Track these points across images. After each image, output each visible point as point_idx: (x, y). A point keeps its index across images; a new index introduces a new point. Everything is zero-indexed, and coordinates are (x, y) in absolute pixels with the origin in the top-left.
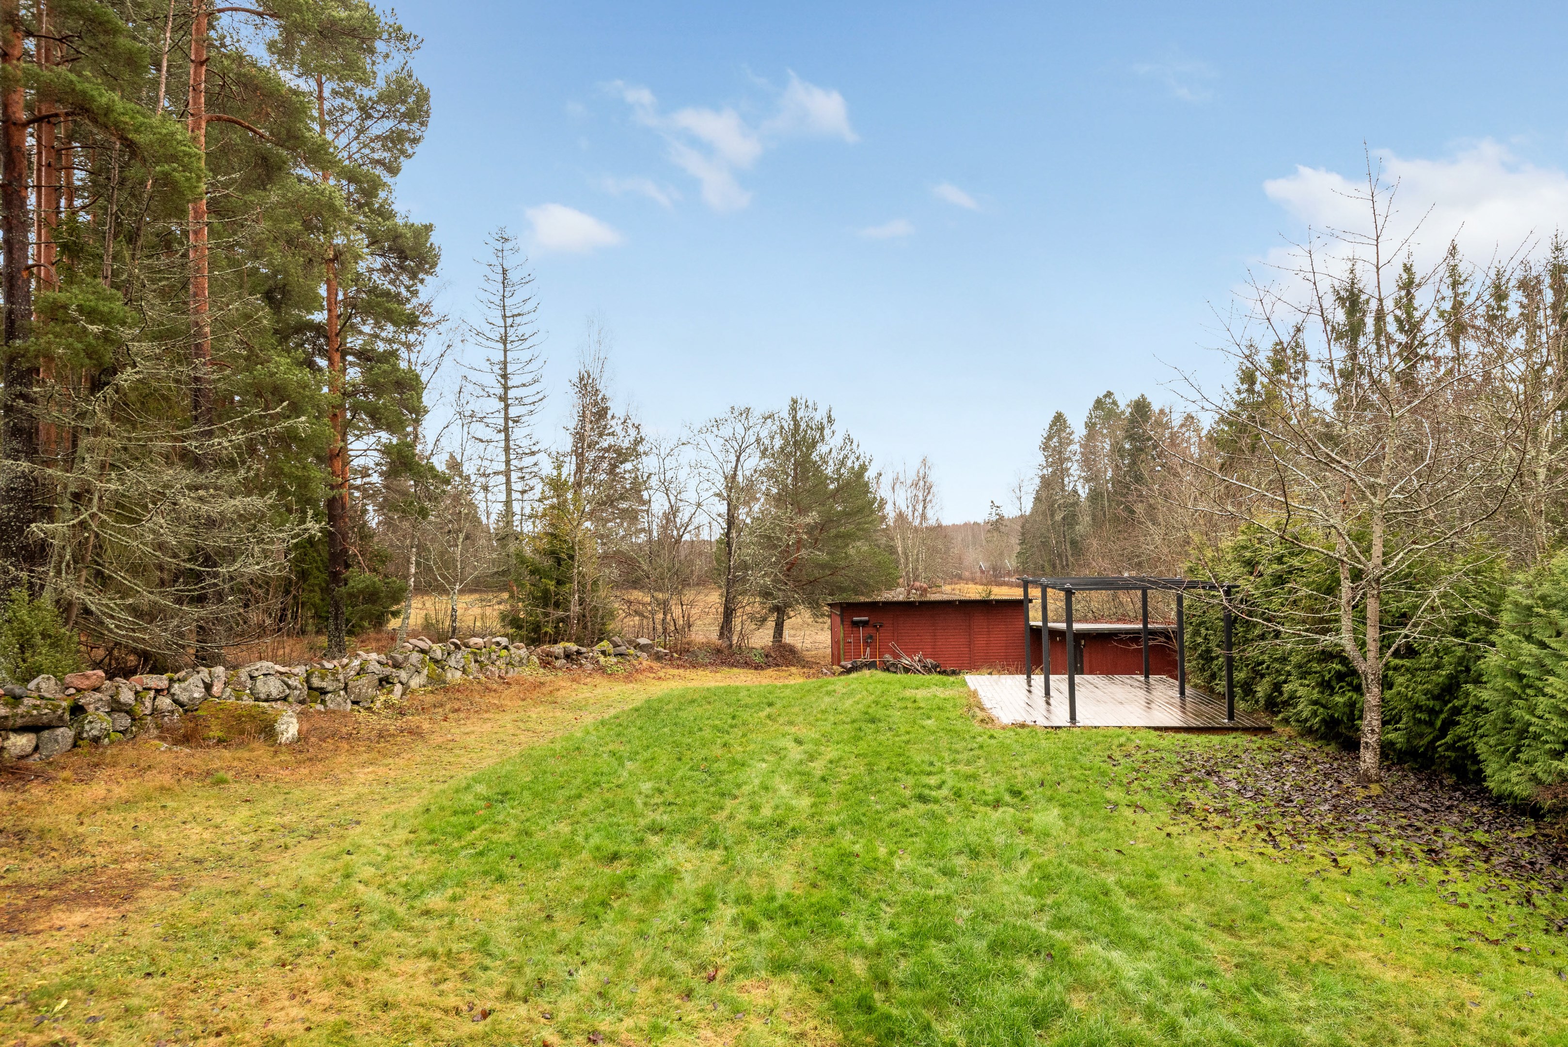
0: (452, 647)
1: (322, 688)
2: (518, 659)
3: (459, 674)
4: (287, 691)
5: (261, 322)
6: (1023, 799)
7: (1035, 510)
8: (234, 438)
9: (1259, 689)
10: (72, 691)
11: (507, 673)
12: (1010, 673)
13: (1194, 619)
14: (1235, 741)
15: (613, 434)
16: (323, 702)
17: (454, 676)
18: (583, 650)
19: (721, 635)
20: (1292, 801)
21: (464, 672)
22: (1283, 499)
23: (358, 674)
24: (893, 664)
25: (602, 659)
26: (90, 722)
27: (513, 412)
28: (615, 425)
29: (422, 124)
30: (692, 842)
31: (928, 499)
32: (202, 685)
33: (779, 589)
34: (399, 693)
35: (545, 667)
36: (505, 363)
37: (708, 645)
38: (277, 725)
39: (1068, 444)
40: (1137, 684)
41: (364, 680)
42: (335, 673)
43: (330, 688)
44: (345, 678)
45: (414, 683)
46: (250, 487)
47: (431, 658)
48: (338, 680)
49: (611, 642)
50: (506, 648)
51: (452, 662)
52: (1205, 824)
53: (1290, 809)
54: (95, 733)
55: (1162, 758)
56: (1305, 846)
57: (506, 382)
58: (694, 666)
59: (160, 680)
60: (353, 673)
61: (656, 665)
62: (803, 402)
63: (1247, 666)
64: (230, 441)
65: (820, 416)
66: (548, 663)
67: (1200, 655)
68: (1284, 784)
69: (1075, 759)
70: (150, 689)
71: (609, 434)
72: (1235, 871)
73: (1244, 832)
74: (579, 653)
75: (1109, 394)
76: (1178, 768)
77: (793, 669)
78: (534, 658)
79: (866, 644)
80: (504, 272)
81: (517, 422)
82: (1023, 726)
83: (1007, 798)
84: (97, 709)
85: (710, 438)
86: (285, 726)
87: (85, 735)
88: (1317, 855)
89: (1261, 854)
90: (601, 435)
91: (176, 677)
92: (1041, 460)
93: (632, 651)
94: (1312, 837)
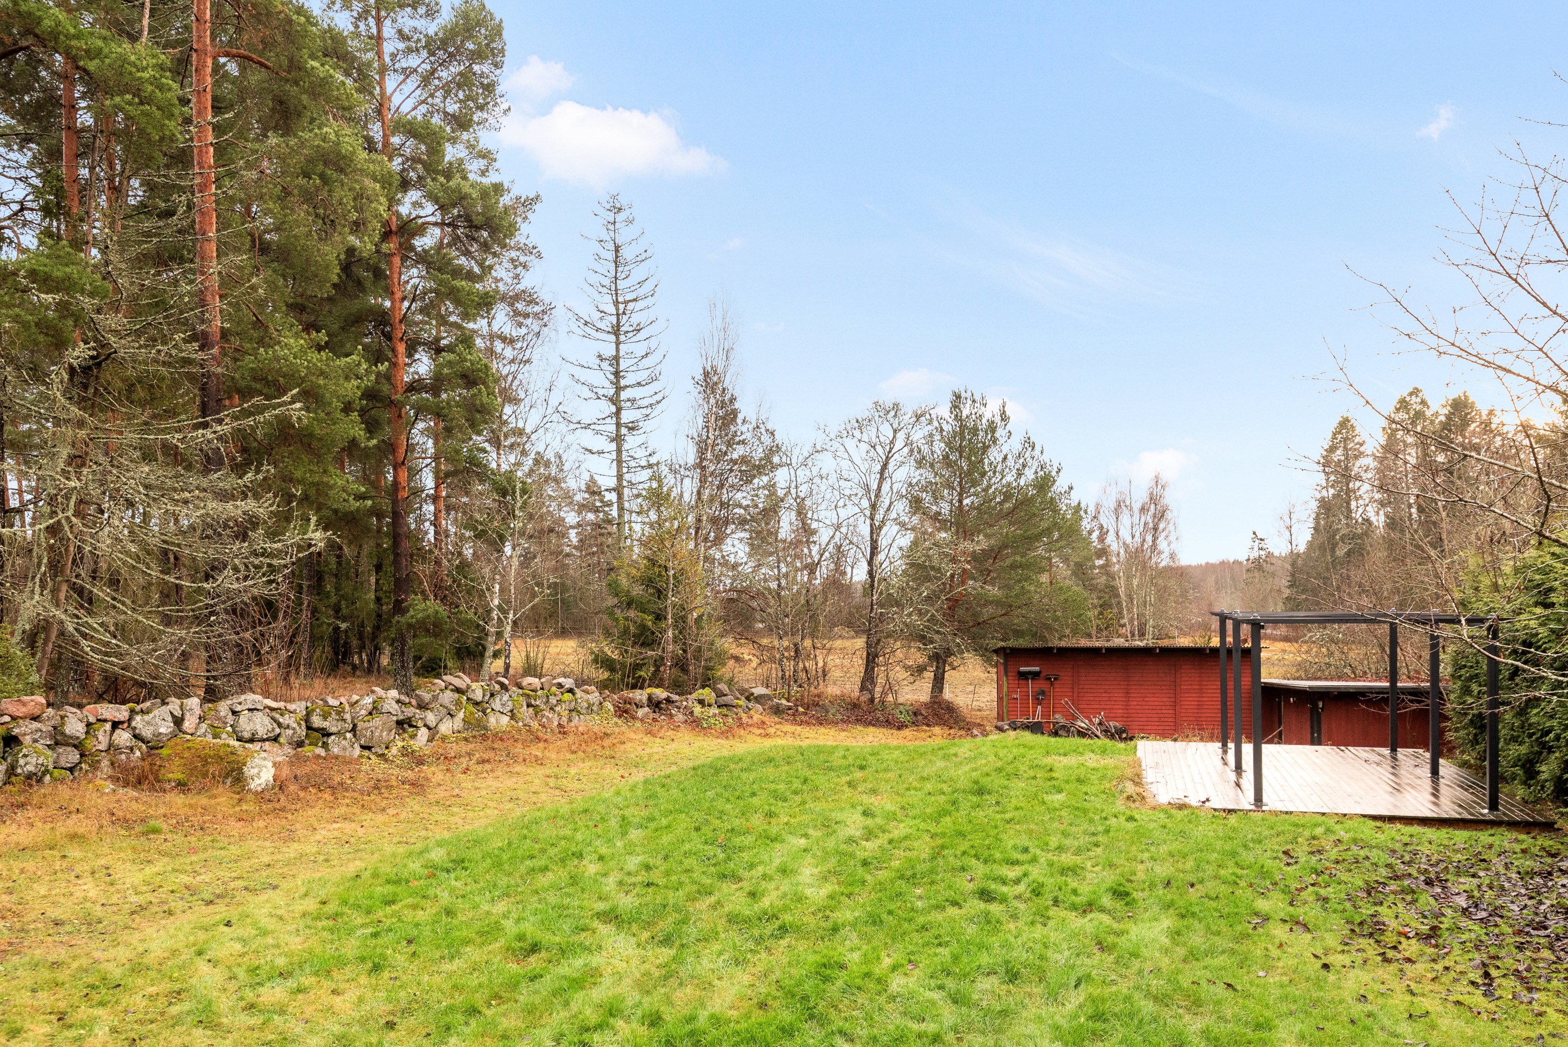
0: (497, 687)
1: (324, 729)
2: (585, 705)
3: (505, 720)
4: (278, 731)
5: (256, 291)
6: (1127, 904)
7: (1310, 545)
8: (219, 428)
9: (1543, 768)
10: (7, 719)
11: (570, 720)
12: (1202, 740)
13: (1463, 672)
14: (1491, 840)
15: (743, 442)
16: (325, 745)
17: (499, 722)
18: (675, 697)
19: (863, 688)
20: (1546, 928)
21: (513, 717)
22: (1536, 476)
23: (370, 714)
24: (1063, 727)
25: (697, 709)
26: (25, 756)
27: (627, 416)
28: (744, 430)
29: (496, 65)
30: (646, 935)
31: (1162, 526)
32: (170, 719)
33: (938, 632)
34: (425, 738)
35: (620, 717)
36: (617, 358)
37: (842, 698)
38: (245, 769)
39: (1356, 457)
40: (1377, 758)
41: (377, 721)
42: (340, 711)
43: (334, 729)
44: (353, 718)
45: (445, 728)
46: (254, 492)
47: (468, 699)
48: (344, 720)
49: (714, 690)
50: (570, 691)
51: (497, 704)
52: (1390, 954)
53: (1537, 940)
54: (31, 768)
55: (1367, 858)
56: (1536, 996)
57: (618, 381)
58: (821, 722)
59: (118, 710)
60: (363, 712)
61: (771, 719)
62: (969, 395)
63: (1530, 736)
64: (215, 432)
65: (990, 412)
66: (626, 712)
67: (1471, 721)
68: (1541, 903)
69: (1234, 854)
70: (105, 721)
71: (738, 443)
72: (1404, 1028)
73: (1447, 968)
74: (668, 701)
75: (1415, 392)
76: (1383, 872)
77: (937, 730)
78: (609, 705)
79: (1037, 701)
80: (617, 249)
81: (633, 429)
82: (1182, 807)
83: (1106, 901)
84: (35, 741)
85: (850, 443)
86: (256, 771)
87: (19, 771)
88: (1550, 1011)
89: (1458, 1003)
90: (729, 444)
91: (138, 708)
92: (1321, 478)
93: (742, 702)
94: (1555, 983)
